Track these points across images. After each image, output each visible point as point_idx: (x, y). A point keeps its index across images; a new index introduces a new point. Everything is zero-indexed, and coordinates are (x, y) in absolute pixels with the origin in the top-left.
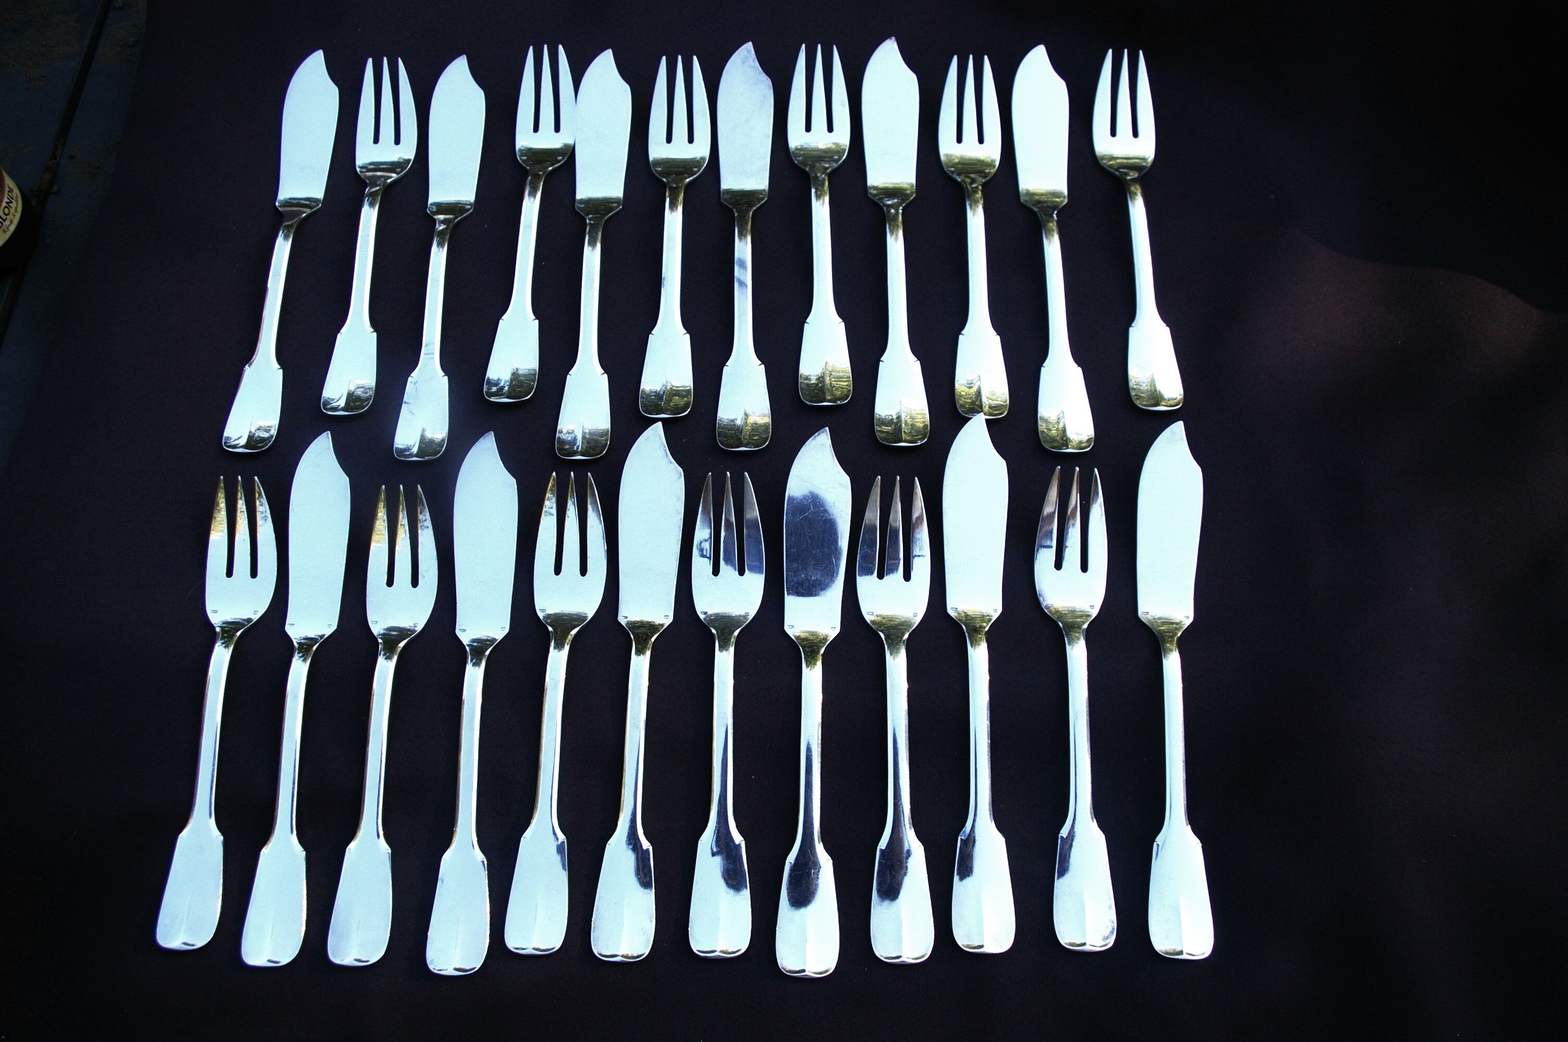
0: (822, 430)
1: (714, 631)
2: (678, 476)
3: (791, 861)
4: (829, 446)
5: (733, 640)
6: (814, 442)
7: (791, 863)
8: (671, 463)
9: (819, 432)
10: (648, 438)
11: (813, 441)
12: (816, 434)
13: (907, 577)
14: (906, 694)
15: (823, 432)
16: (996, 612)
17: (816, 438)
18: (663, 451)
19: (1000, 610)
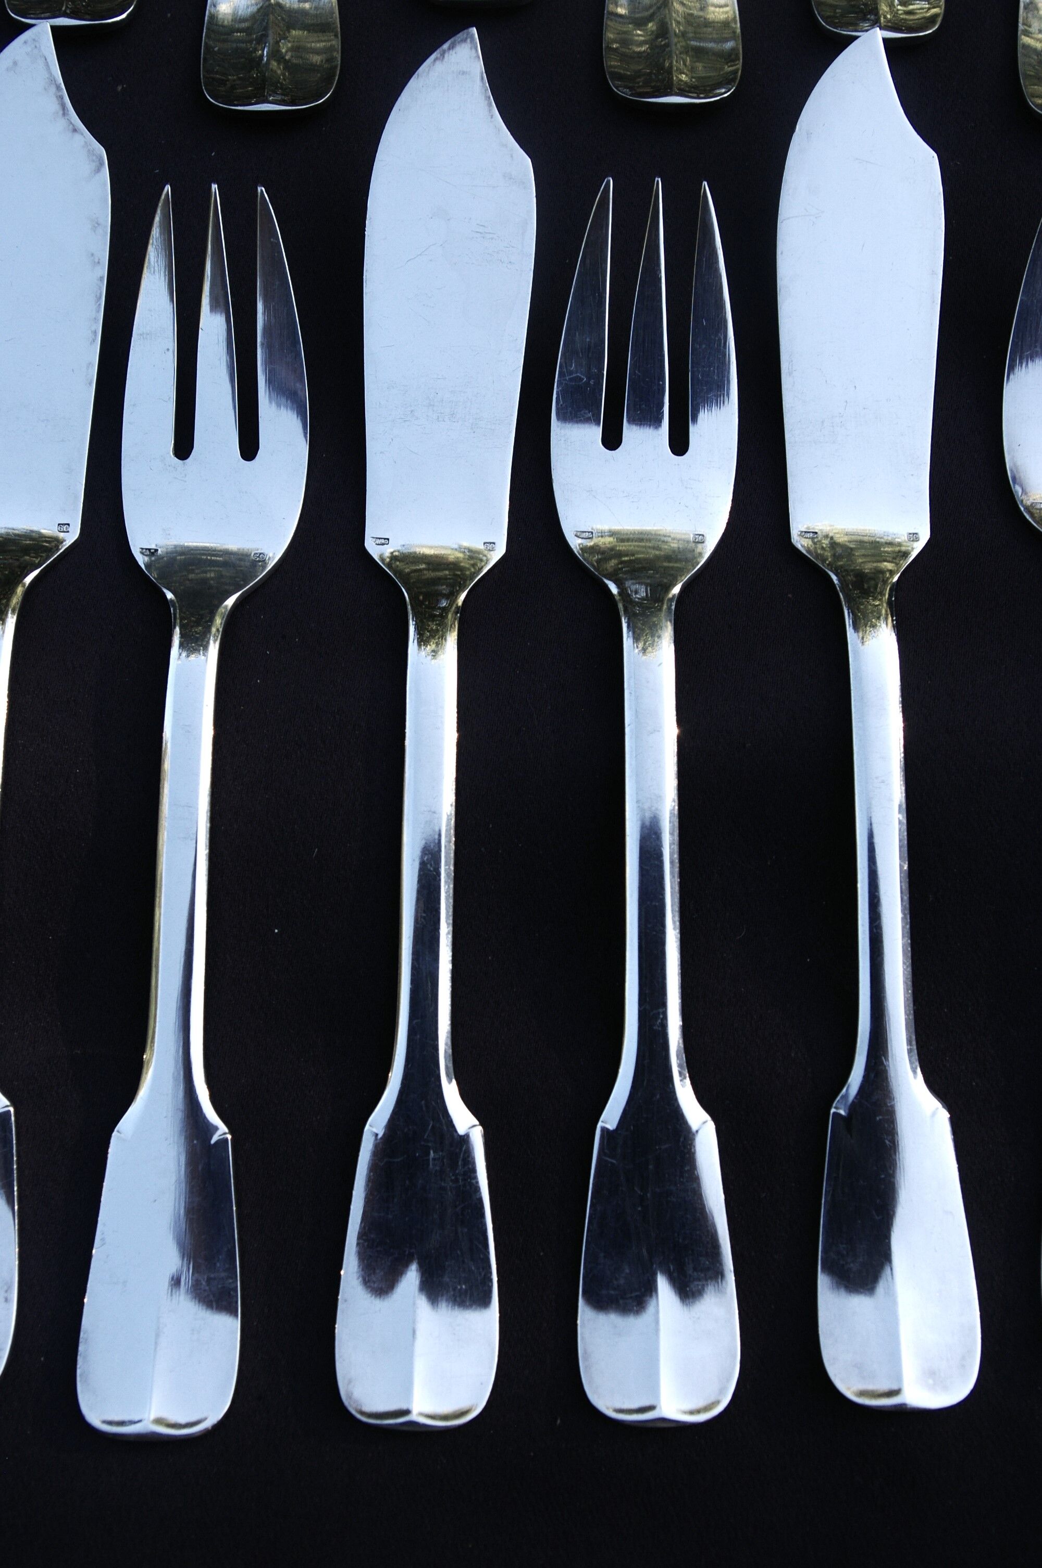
0: (461, 36)
1: (170, 596)
2: (94, 165)
3: (375, 1130)
4: (478, 78)
5: (218, 622)
6: (439, 67)
7: (377, 1135)
8: (75, 130)
9: (452, 39)
10: (15, 63)
11: (437, 62)
12: (445, 46)
13: (679, 444)
14: (675, 759)
15: (464, 40)
16: (917, 540)
17: (446, 55)
18: (54, 99)
19: (925, 535)
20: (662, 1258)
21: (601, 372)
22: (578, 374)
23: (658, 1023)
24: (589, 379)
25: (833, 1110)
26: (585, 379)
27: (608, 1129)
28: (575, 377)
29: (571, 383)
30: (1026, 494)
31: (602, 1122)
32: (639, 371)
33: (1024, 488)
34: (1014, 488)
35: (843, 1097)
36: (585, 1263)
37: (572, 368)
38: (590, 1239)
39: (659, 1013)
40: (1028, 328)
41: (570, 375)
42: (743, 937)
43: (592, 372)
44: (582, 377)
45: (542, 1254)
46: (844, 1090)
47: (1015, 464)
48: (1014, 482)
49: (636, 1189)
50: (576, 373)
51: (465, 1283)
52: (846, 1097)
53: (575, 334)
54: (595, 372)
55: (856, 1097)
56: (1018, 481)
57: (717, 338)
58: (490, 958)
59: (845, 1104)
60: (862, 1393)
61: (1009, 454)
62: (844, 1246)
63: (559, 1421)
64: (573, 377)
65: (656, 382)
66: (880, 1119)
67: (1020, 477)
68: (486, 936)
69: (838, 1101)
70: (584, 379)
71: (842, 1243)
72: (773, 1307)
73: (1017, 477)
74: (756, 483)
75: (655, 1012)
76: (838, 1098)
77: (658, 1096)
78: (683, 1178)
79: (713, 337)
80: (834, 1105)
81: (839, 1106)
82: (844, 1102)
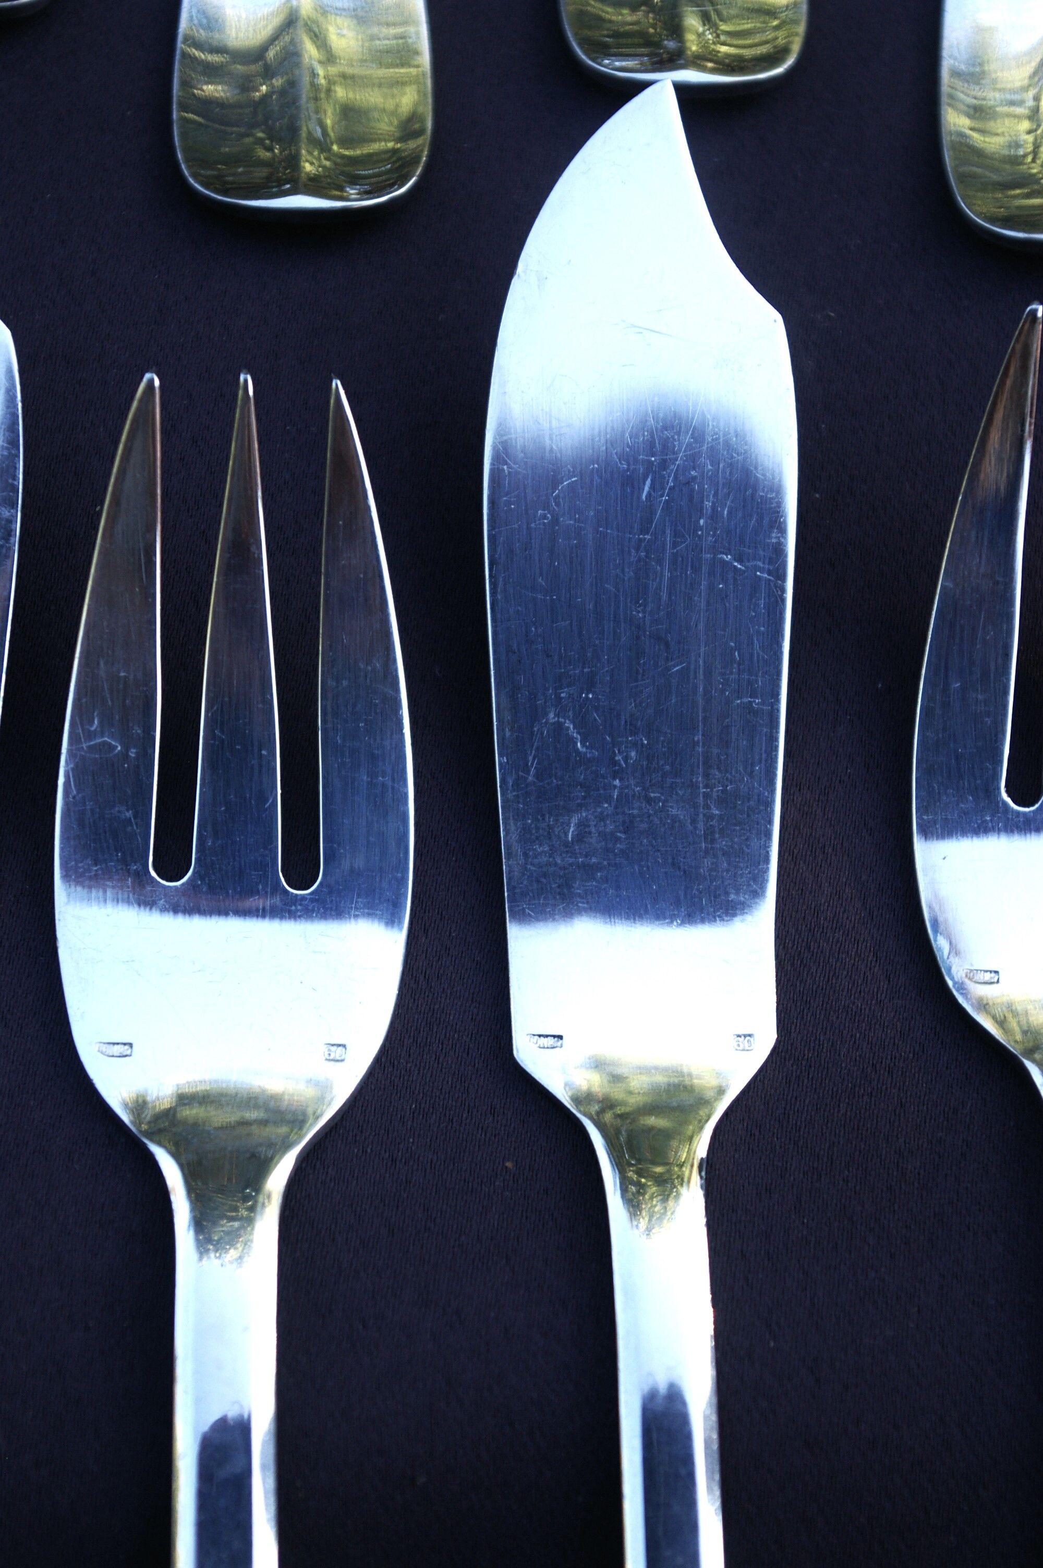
21: (149, 734)
22: (106, 739)
24: (126, 748)
26: (119, 748)
28: (100, 744)
29: (93, 756)
30: (957, 953)
32: (222, 731)
33: (954, 942)
34: (936, 941)
37: (95, 727)
40: (957, 640)
41: (90, 740)
43: (133, 734)
44: (113, 743)
47: (936, 896)
48: (936, 931)
50: (103, 737)
53: (98, 664)
54: (138, 735)
56: (942, 927)
57: (369, 668)
61: (925, 875)
64: (96, 744)
65: (256, 750)
67: (946, 921)
70: (117, 747)
73: (940, 919)
74: (450, 935)
79: (362, 666)
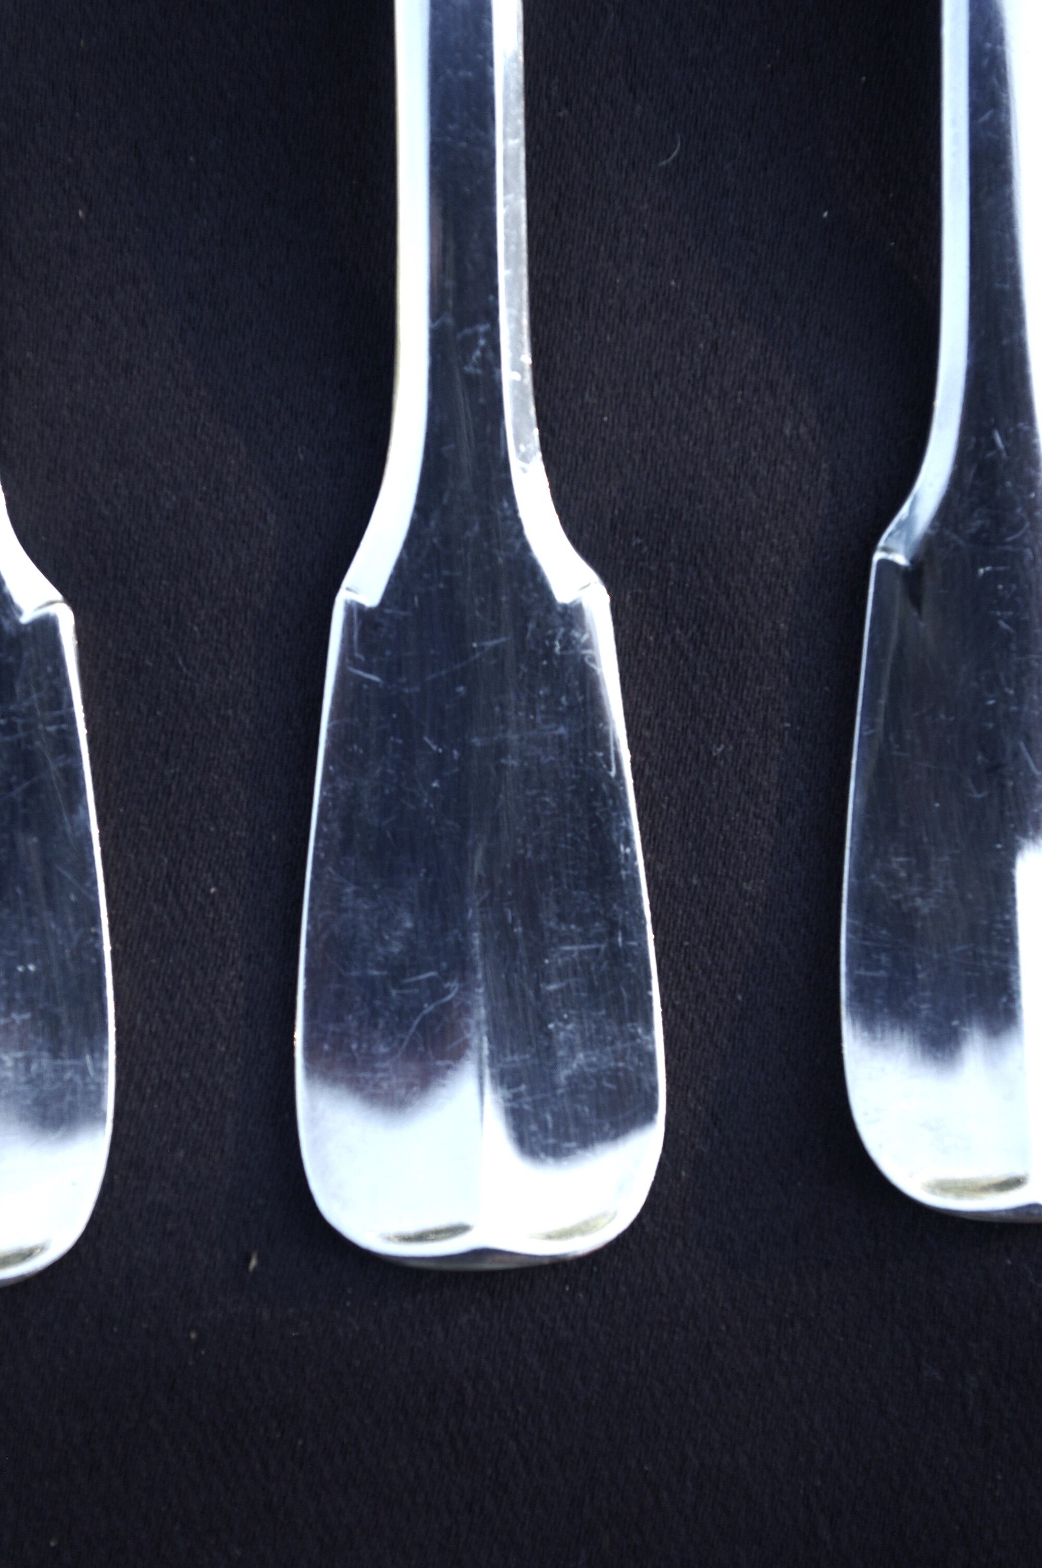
20: (487, 893)
23: (474, 358)
25: (878, 556)
27: (360, 607)
31: (348, 589)
35: (901, 526)
36: (311, 909)
38: (322, 855)
39: (476, 336)
42: (674, 161)
45: (213, 890)
46: (904, 511)
49: (426, 739)
51: (34, 961)
52: (908, 524)
55: (932, 526)
58: (81, 213)
59: (907, 542)
60: (944, 1187)
62: (901, 859)
63: (253, 1263)
66: (986, 573)
68: (70, 160)
69: (891, 535)
71: (897, 855)
72: (740, 997)
75: (468, 331)
76: (891, 527)
77: (476, 528)
78: (534, 714)
80: (881, 543)
81: (892, 544)
82: (904, 537)
